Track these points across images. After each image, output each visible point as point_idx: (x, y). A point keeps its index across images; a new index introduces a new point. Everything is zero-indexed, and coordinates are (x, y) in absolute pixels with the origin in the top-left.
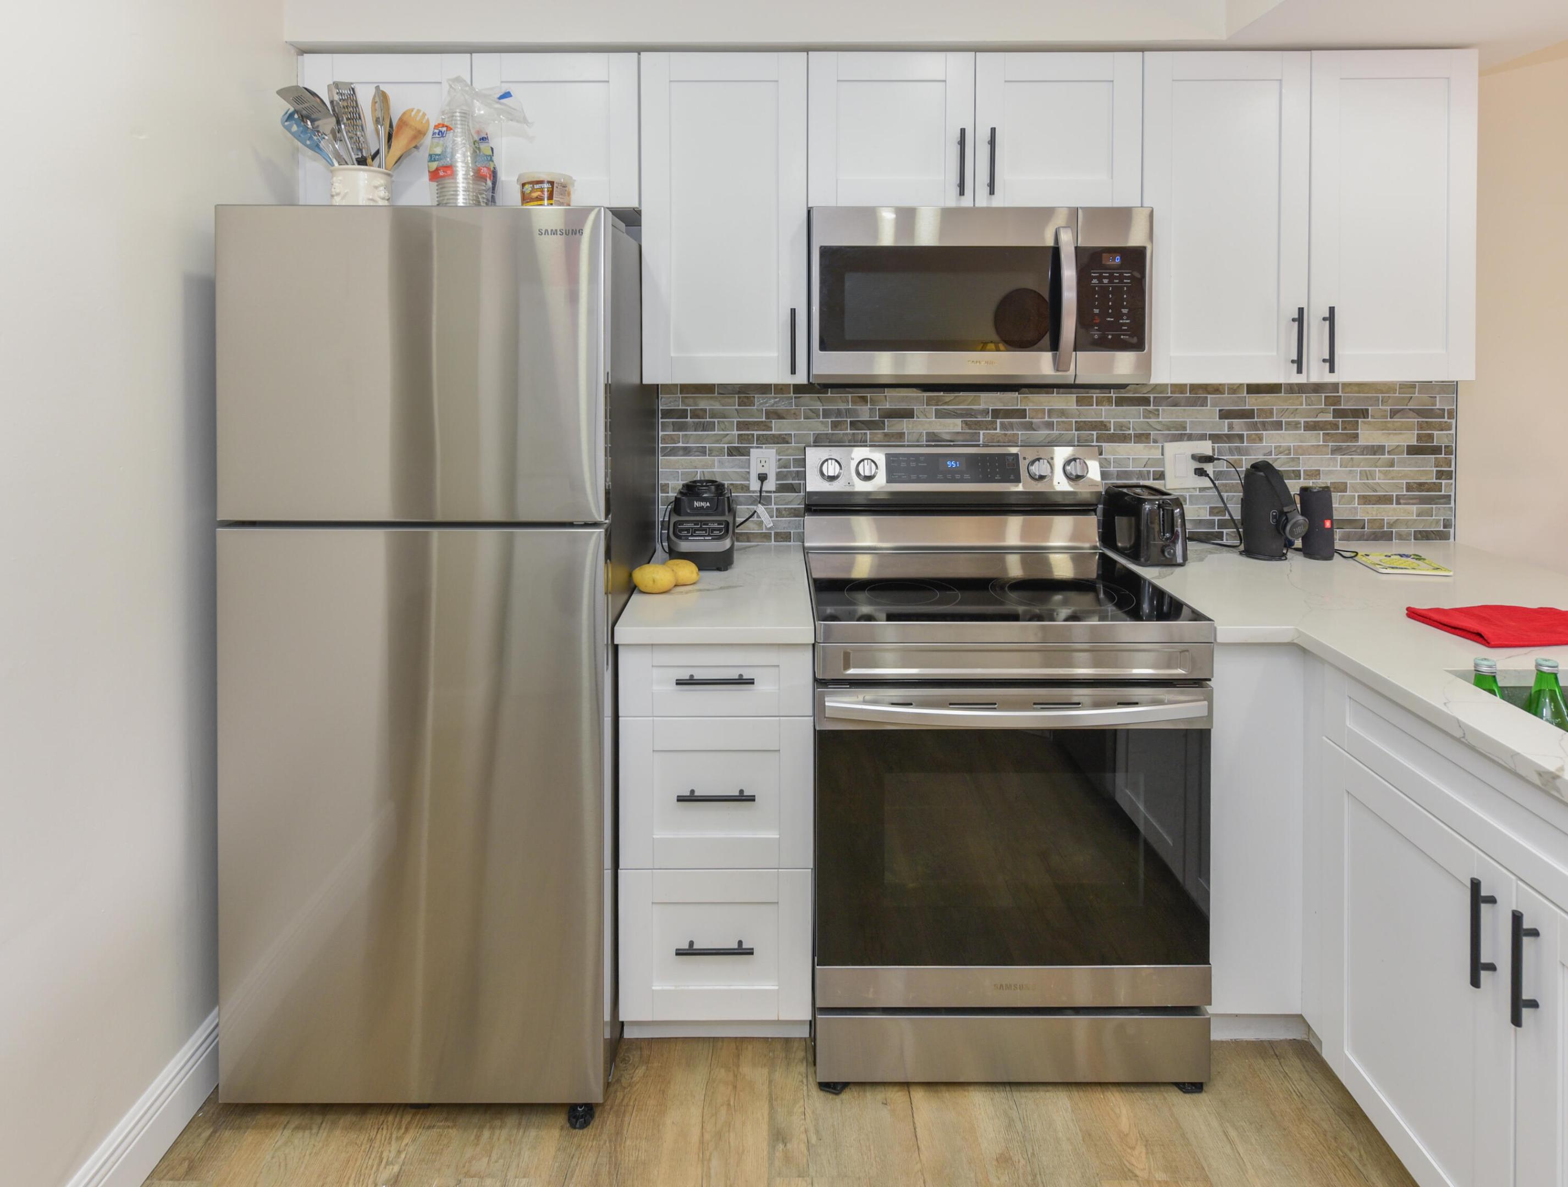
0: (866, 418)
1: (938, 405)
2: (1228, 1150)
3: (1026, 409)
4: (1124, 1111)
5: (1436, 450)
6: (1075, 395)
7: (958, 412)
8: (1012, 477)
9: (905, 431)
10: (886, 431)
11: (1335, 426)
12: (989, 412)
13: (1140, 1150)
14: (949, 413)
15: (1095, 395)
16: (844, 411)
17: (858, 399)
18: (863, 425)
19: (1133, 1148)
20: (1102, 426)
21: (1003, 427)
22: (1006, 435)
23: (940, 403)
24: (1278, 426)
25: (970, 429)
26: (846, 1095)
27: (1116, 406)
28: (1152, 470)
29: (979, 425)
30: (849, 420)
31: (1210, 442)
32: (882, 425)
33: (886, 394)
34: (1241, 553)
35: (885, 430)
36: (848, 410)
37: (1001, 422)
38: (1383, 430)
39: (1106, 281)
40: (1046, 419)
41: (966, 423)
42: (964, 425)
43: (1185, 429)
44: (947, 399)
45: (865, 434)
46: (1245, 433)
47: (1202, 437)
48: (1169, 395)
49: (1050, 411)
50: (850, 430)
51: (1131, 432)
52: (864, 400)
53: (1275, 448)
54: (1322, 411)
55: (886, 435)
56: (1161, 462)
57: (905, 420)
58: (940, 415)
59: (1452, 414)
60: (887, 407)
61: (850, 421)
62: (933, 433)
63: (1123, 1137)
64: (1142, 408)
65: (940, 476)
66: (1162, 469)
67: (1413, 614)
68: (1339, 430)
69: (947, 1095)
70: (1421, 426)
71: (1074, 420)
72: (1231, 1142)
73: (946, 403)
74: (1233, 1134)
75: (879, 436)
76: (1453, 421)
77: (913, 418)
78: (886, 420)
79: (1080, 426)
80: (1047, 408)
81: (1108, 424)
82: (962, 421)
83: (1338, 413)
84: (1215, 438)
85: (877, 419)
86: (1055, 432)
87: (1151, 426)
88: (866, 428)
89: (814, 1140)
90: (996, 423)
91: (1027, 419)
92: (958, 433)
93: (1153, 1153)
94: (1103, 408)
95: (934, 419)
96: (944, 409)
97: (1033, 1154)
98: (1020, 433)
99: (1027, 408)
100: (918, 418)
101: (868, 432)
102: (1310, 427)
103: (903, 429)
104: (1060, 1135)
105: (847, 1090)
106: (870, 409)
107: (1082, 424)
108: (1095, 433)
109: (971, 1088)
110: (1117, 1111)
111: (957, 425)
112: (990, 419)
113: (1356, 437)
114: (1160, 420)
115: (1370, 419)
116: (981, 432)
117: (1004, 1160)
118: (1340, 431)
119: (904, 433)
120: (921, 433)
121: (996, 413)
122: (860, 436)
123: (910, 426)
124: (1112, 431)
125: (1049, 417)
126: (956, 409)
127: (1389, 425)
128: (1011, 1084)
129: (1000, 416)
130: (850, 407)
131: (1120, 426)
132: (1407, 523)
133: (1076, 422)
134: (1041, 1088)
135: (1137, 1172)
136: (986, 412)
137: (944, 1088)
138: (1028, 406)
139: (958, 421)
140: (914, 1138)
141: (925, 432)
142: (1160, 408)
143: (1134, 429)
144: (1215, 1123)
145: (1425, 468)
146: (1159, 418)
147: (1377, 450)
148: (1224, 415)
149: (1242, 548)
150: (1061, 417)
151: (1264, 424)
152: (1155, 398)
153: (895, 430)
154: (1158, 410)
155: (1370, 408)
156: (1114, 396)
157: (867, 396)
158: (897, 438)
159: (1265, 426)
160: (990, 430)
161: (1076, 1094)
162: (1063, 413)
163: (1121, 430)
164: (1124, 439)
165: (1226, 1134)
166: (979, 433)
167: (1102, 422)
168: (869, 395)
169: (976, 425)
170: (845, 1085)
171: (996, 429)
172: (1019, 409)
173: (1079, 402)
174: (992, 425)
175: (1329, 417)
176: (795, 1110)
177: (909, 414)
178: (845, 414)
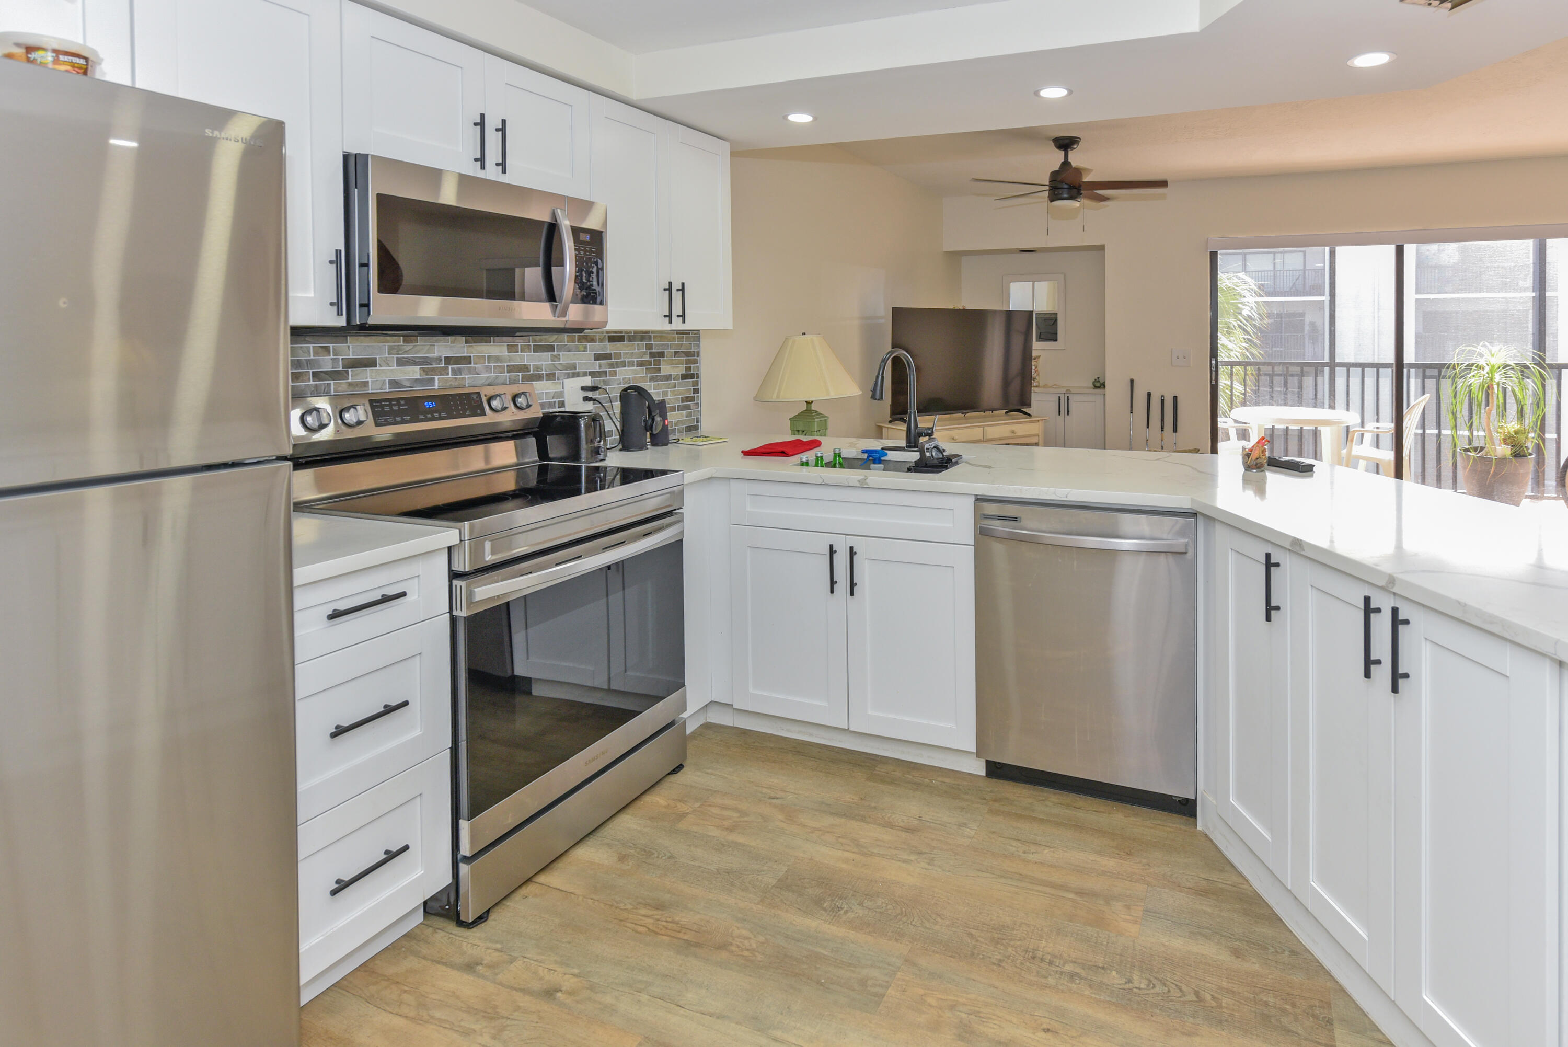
0: (329, 368)
1: (398, 354)
2: (713, 777)
3: (470, 357)
4: (658, 799)
5: (692, 376)
6: (506, 344)
7: (417, 360)
8: (479, 412)
9: (368, 379)
10: (350, 380)
11: (650, 363)
12: (441, 360)
13: (679, 805)
14: (408, 362)
15: (519, 344)
16: (305, 362)
17: (320, 349)
18: (327, 376)
19: (676, 806)
20: (525, 368)
21: (455, 372)
22: (456, 379)
23: (400, 353)
24: (623, 364)
25: (427, 375)
26: (493, 916)
27: (534, 352)
28: (557, 400)
29: (434, 371)
30: (311, 371)
31: (590, 377)
32: (346, 375)
33: (348, 344)
34: (621, 450)
35: (348, 379)
36: (308, 361)
37: (452, 368)
38: (671, 365)
39: (582, 253)
40: (487, 364)
41: (423, 370)
42: (422, 372)
43: (575, 368)
44: (407, 349)
45: (329, 385)
46: (608, 370)
47: (585, 374)
48: (566, 343)
49: (489, 357)
50: (313, 381)
51: (544, 372)
52: (327, 349)
53: (624, 379)
54: (645, 353)
55: (350, 384)
56: (561, 394)
57: (368, 369)
58: (401, 363)
59: (698, 354)
60: (351, 357)
61: (313, 372)
62: (394, 380)
63: (668, 807)
64: (550, 353)
65: (421, 417)
66: (563, 399)
67: (747, 453)
68: (651, 365)
69: (560, 864)
70: (687, 362)
71: (506, 364)
72: (711, 774)
73: (406, 352)
74: (709, 771)
75: (343, 386)
76: (699, 358)
77: (376, 367)
78: (350, 370)
79: (511, 369)
80: (486, 355)
81: (529, 367)
82: (420, 368)
83: (652, 355)
84: (593, 374)
85: (341, 369)
86: (493, 374)
87: (556, 367)
88: (330, 378)
89: (499, 946)
90: (448, 369)
91: (472, 365)
92: (417, 379)
93: (686, 801)
94: (525, 354)
95: (395, 367)
96: (404, 358)
97: (634, 845)
98: (467, 376)
99: (472, 355)
100: (381, 367)
101: (332, 382)
102: (640, 364)
103: (367, 378)
104: (639, 829)
105: (491, 914)
106: (332, 359)
107: (512, 367)
108: (520, 374)
109: (570, 852)
110: (654, 801)
111: (416, 372)
112: (443, 366)
113: (659, 370)
114: (561, 362)
115: (665, 358)
116: (436, 378)
117: (622, 858)
118: (653, 367)
119: (368, 381)
120: (384, 382)
121: (448, 360)
122: (323, 388)
123: (373, 374)
124: (532, 373)
125: (489, 363)
126: (414, 357)
127: (674, 362)
128: (590, 834)
129: (452, 362)
130: (312, 357)
131: (537, 368)
132: (682, 422)
133: (508, 366)
134: (608, 823)
135: (687, 812)
136: (439, 359)
137: (554, 864)
138: (472, 353)
139: (417, 368)
140: (563, 893)
141: (387, 380)
142: (561, 353)
143: (546, 370)
144: (699, 773)
145: (688, 385)
146: (560, 361)
147: (668, 378)
148: (598, 357)
149: (620, 447)
150: (496, 362)
151: (617, 363)
152: (557, 345)
153: (359, 379)
154: (559, 355)
155: (665, 351)
156: (532, 344)
157: (329, 347)
158: (361, 387)
159: (617, 365)
160: (443, 375)
161: (630, 810)
162: (498, 359)
163: (538, 371)
164: (539, 378)
165: (708, 773)
166: (434, 379)
167: (525, 365)
168: (331, 345)
169: (432, 371)
170: (488, 911)
171: (448, 374)
172: (465, 357)
173: (511, 348)
174: (444, 371)
175: (647, 358)
176: (465, 949)
177: (371, 363)
178: (306, 365)
